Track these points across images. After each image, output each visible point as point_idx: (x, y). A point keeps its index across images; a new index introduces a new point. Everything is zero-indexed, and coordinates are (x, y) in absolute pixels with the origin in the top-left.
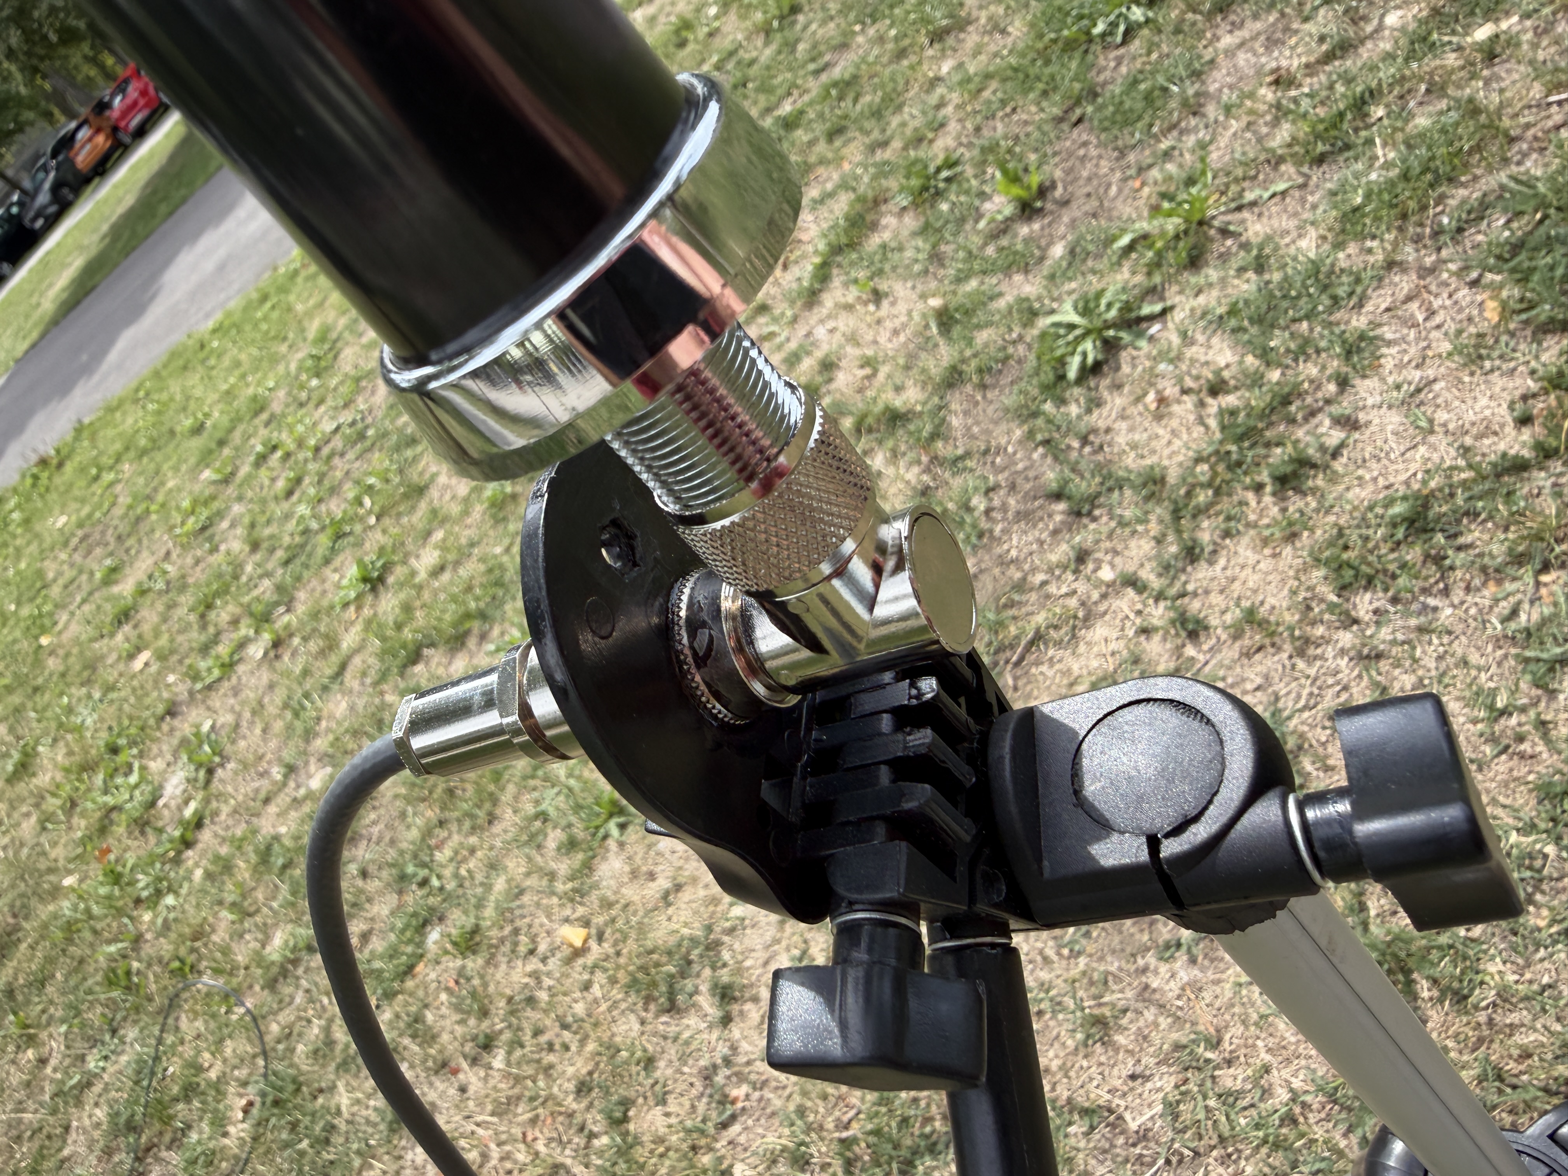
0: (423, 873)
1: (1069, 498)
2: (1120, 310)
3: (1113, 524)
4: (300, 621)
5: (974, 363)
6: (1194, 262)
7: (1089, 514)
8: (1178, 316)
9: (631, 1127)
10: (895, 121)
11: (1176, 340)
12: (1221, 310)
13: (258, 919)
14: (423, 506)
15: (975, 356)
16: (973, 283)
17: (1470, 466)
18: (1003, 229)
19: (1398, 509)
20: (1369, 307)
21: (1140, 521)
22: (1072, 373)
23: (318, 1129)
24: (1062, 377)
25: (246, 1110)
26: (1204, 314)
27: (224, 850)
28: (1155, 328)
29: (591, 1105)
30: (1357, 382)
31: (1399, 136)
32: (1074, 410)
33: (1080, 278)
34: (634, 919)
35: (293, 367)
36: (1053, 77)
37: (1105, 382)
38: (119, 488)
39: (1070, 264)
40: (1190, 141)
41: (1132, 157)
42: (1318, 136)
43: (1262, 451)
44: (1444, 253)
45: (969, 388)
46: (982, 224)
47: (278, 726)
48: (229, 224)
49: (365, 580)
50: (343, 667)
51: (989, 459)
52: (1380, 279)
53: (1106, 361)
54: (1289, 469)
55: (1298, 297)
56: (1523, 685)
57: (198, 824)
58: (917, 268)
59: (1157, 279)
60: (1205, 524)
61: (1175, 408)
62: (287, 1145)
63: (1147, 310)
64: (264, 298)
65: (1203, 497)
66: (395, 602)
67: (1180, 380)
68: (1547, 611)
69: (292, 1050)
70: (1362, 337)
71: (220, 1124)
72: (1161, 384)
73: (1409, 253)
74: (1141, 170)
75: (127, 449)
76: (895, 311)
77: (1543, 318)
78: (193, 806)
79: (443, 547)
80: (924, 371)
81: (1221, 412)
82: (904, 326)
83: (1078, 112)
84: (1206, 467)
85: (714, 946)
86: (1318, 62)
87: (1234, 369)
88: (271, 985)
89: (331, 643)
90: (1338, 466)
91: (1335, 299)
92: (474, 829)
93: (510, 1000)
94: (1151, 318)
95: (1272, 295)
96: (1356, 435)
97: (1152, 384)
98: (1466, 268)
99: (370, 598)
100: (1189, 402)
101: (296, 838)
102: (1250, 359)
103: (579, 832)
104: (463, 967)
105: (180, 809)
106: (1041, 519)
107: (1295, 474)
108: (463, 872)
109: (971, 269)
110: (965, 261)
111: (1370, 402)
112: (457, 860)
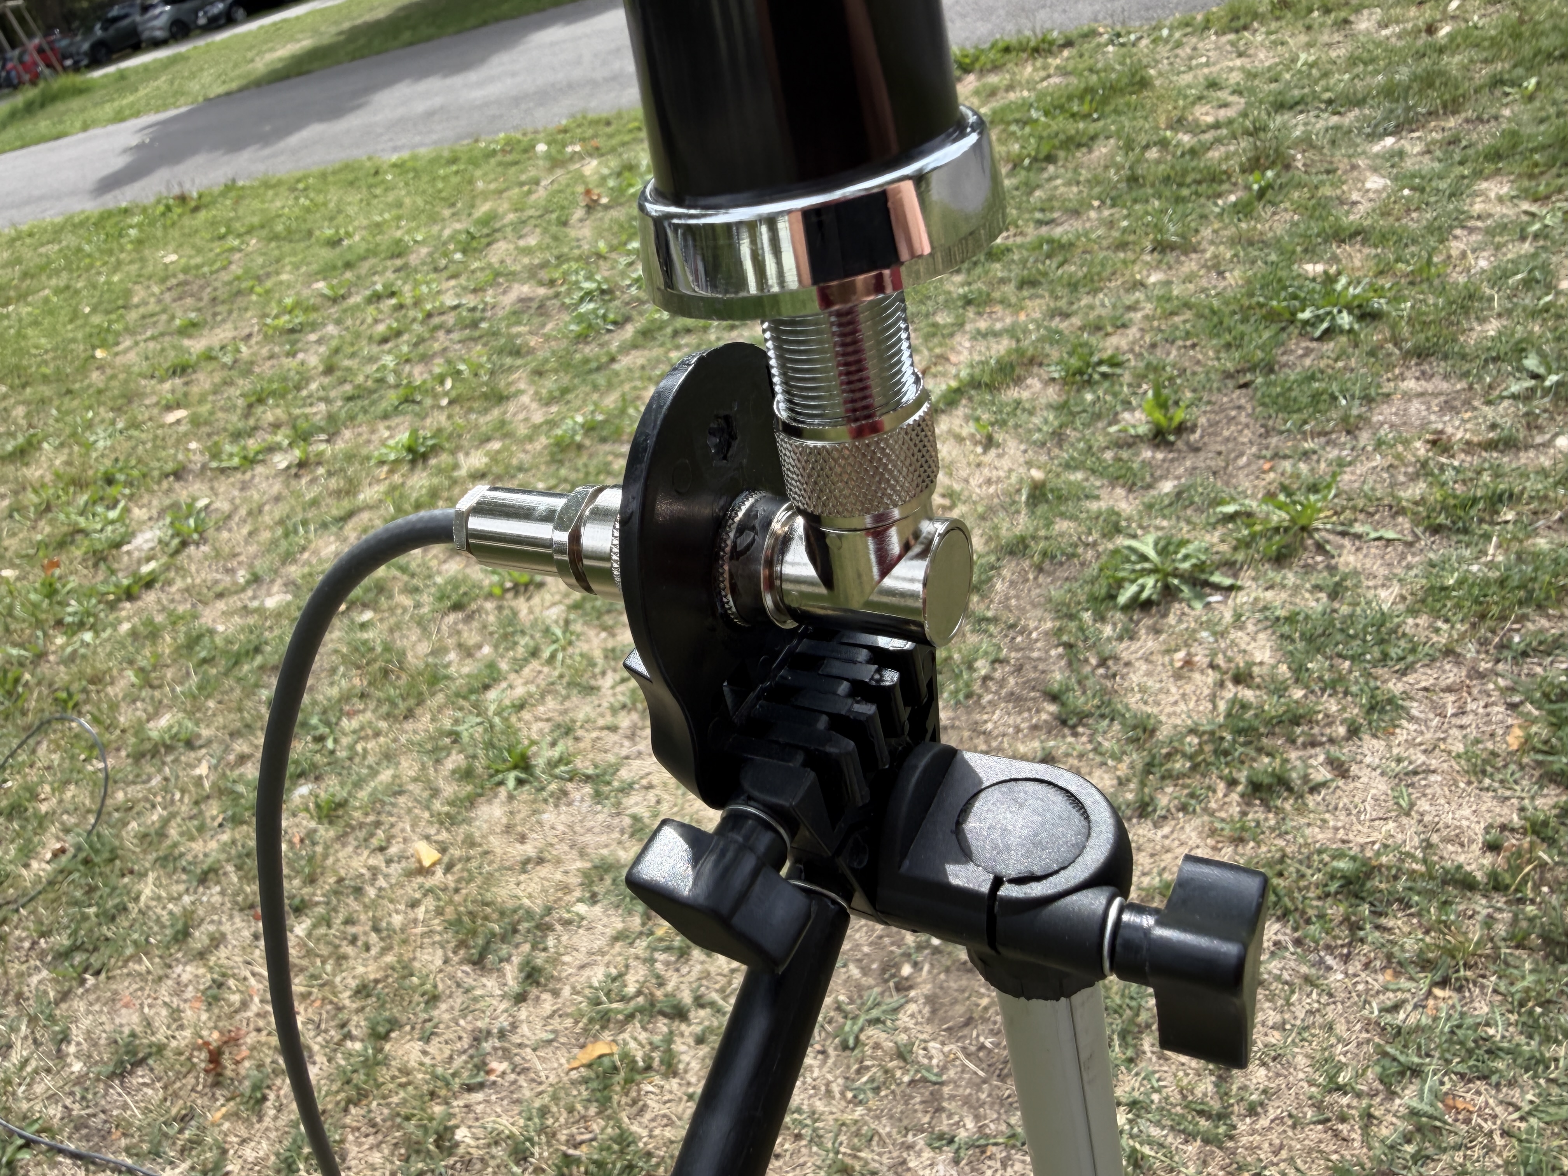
0: (323, 730)
1: (1063, 704)
2: (1194, 566)
3: (1089, 747)
4: (334, 457)
5: (1042, 544)
6: (1280, 559)
7: (1073, 727)
8: (1242, 598)
9: (387, 1047)
10: (1085, 301)
11: (1228, 617)
12: (1281, 613)
13: (157, 694)
14: (496, 412)
15: (1047, 538)
16: (1079, 476)
17: (1425, 861)
18: (1131, 442)
19: (1343, 865)
20: (1410, 678)
21: (1113, 756)
22: (1123, 598)
23: (110, 903)
24: (1112, 597)
25: (56, 854)
26: (1265, 608)
27: (159, 619)
28: (1216, 598)
29: (362, 1009)
30: (1366, 737)
31: (1515, 546)
32: (1108, 631)
33: (1173, 521)
34: (486, 868)
35: (447, 233)
36: (1242, 335)
37: (1148, 621)
38: (237, 256)
39: (1170, 505)
40: (1333, 453)
41: (1274, 441)
42: (1445, 508)
43: (1253, 754)
44: (1501, 667)
45: (1026, 564)
46: (1113, 429)
47: (265, 536)
48: (457, 81)
49: (410, 450)
50: (350, 515)
51: (1012, 634)
52: (1433, 660)
53: (1158, 604)
54: (1267, 780)
55: (1354, 637)
56: (1370, 1074)
57: (149, 584)
58: (1037, 436)
59: (1240, 556)
60: (1169, 790)
61: (1197, 676)
62: (76, 903)
63: (1216, 578)
64: (454, 161)
65: (1180, 765)
66: (425, 482)
67: (1214, 654)
68: (1424, 1021)
69: (126, 824)
70: (1391, 701)
71: (27, 853)
72: (1195, 648)
73: (1470, 650)
74: (1276, 456)
75: (262, 227)
76: (997, 463)
77: (1556, 767)
78: (152, 565)
79: (494, 457)
80: (995, 528)
81: (1234, 701)
82: (999, 480)
83: (1249, 377)
84: (1196, 741)
85: (544, 928)
86: (1479, 444)
87: (1265, 670)
88: (138, 757)
89: (351, 489)
90: (1312, 801)
91: (1385, 656)
92: (388, 716)
93: (340, 880)
94: (1217, 588)
95: (1332, 623)
96: (1341, 783)
97: (1187, 645)
98: (1512, 690)
99: (405, 468)
100: (1212, 677)
101: (229, 641)
102: (1283, 668)
103: (479, 766)
104: (315, 831)
105: (139, 563)
106: (1029, 710)
107: (1270, 787)
108: (359, 748)
109: (1083, 463)
110: (1081, 452)
111: (1368, 760)
112: (360, 734)
